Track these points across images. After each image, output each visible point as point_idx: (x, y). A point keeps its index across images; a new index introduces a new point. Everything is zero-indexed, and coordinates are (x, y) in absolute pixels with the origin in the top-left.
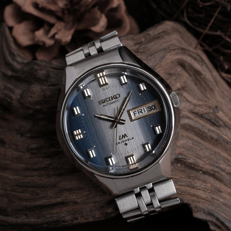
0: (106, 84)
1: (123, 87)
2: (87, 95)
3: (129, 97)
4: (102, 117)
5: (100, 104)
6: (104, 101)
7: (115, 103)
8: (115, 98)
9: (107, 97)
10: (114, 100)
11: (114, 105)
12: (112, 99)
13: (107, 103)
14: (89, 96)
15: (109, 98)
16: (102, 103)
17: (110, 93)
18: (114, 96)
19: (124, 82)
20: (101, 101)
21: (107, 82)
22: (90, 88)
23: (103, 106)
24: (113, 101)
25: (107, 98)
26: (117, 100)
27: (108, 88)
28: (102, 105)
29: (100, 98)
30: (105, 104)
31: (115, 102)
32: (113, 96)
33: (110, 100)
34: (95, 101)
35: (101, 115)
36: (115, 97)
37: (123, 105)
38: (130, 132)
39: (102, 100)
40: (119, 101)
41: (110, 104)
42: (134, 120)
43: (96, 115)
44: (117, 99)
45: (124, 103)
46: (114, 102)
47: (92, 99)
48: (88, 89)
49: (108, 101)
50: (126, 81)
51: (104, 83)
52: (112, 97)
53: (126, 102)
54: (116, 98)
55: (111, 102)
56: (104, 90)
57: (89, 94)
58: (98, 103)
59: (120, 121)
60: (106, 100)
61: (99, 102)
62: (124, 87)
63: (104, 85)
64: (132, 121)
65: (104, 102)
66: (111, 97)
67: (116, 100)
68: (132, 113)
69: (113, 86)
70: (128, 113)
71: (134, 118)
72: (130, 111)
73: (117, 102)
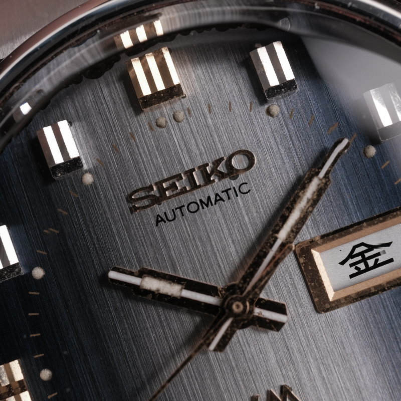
0: (173, 92)
1: (269, 112)
2: (58, 159)
3: (322, 174)
4: (151, 284)
5: (133, 210)
6: (162, 191)
7: (227, 204)
8: (222, 176)
9: (177, 170)
10: (219, 185)
11: (219, 213)
12: (207, 181)
13: (174, 203)
14: (73, 165)
15: (189, 173)
16: (146, 202)
17: (194, 148)
18: (217, 162)
19: (273, 81)
20: (143, 194)
21: (176, 80)
22: (79, 119)
23: (153, 221)
24: (208, 192)
25: (179, 177)
26: (234, 184)
27: (181, 115)
28: (149, 215)
29: (140, 174)
30: (161, 209)
31: (224, 196)
32: (209, 159)
33: (194, 186)
34: (110, 194)
35: (142, 274)
36: (222, 168)
37: (284, 219)
38: (315, 371)
39: (151, 188)
40: (245, 189)
41: (193, 207)
42: (337, 304)
43: (113, 275)
45: (290, 210)
46: (218, 199)
47: (88, 179)
48: (63, 125)
49: (184, 191)
50: (289, 75)
51: (160, 86)
52: (208, 169)
53: (302, 205)
55: (198, 195)
56: (160, 126)
57: (73, 153)
58: (126, 206)
59: (257, 311)
60: (173, 186)
61: (129, 199)
62: (275, 109)
63: (157, 97)
64: (327, 310)
65: (157, 200)
66: (203, 168)
67: (227, 183)
68: (322, 263)
69: (209, 107)
70: (304, 263)
71: (334, 291)
72: (313, 251)
73: (237, 196)
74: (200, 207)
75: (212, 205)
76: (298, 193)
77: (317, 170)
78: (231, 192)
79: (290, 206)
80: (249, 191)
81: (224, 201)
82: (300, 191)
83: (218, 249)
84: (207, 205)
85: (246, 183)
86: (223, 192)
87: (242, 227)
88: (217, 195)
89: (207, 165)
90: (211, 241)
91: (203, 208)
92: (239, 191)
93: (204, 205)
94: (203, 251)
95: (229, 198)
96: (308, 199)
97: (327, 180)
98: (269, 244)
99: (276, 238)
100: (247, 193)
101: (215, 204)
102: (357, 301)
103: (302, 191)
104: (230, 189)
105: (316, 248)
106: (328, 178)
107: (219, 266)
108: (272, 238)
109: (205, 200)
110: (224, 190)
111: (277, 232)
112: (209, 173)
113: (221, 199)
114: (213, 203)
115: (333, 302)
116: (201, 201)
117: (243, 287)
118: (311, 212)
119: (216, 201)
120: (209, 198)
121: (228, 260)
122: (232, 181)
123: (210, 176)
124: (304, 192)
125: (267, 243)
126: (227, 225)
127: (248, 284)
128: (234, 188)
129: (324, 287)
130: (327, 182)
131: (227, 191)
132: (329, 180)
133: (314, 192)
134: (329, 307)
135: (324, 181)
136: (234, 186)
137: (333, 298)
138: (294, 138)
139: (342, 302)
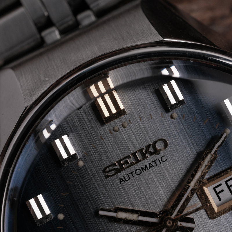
0: (120, 113)
1: (172, 117)
4: (122, 215)
5: (107, 177)
6: (121, 165)
7: (155, 168)
8: (151, 154)
9: (128, 153)
10: (150, 159)
11: (152, 174)
13: (128, 171)
14: (72, 158)
15: (134, 154)
16: (113, 172)
17: (135, 140)
18: (148, 147)
19: (173, 101)
20: (111, 168)
21: (122, 107)
22: (72, 132)
23: (118, 182)
24: (146, 162)
25: (129, 157)
26: (158, 157)
27: (126, 124)
28: (116, 179)
29: (108, 158)
30: (123, 174)
31: (154, 164)
33: (138, 161)
34: (94, 170)
35: (117, 210)
36: (151, 150)
37: (193, 176)
39: (115, 165)
40: (164, 159)
41: (138, 172)
42: (220, 214)
43: (101, 213)
44: (158, 154)
45: (196, 171)
46: (151, 166)
47: (81, 163)
49: (132, 164)
50: (181, 97)
51: (114, 111)
52: (144, 151)
54: (156, 152)
55: (140, 165)
56: (115, 131)
57: (72, 151)
58: (103, 175)
60: (126, 162)
61: (104, 171)
62: (175, 115)
63: (113, 117)
64: (215, 218)
65: (118, 171)
66: (141, 150)
67: (155, 157)
68: (209, 193)
69: (140, 118)
70: (200, 194)
71: (217, 207)
72: (204, 188)
73: (160, 163)
74: (142, 171)
75: (148, 169)
76: (200, 162)
77: (210, 150)
78: (157, 162)
79: (196, 169)
80: (167, 160)
81: (154, 167)
82: (201, 161)
83: (154, 193)
84: (145, 170)
85: (164, 156)
86: (153, 162)
87: (165, 179)
88: (150, 164)
89: (143, 149)
90: (150, 188)
91: (143, 172)
92: (161, 161)
93: (144, 170)
94: (146, 195)
95: (157, 165)
96: (205, 165)
97: (215, 155)
98: (185, 189)
99: (189, 186)
100: (165, 161)
101: (150, 169)
102: (230, 211)
103: (202, 161)
104: (156, 160)
105: (205, 186)
106: (216, 154)
107: (156, 201)
108: (187, 186)
109: (144, 167)
110: (153, 161)
111: (190, 183)
112: (144, 153)
113: (153, 166)
114: (149, 168)
115: (218, 213)
116: (142, 168)
117: (172, 212)
118: (207, 172)
119: (150, 167)
120: (146, 166)
121: (160, 198)
122: (157, 156)
123: (145, 154)
124: (203, 162)
125: (184, 189)
126: (157, 179)
127: (174, 211)
128: (158, 159)
129: (212, 206)
130: (215, 156)
131: (155, 161)
132: (217, 155)
133: (209, 162)
134: (216, 216)
135: (214, 156)
136: (158, 158)
137: (217, 211)
138: (186, 129)
139: (222, 212)
